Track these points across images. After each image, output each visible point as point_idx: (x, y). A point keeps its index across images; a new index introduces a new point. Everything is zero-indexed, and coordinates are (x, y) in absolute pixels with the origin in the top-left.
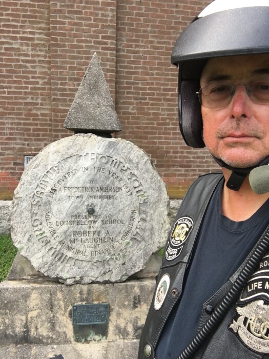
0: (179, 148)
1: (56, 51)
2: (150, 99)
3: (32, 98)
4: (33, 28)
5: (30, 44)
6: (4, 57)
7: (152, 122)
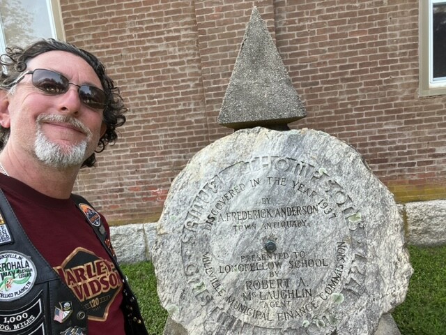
0: (368, 139)
1: (205, 45)
2: (323, 83)
3: (184, 105)
4: (178, 24)
5: (176, 44)
6: (150, 64)
7: (328, 110)
